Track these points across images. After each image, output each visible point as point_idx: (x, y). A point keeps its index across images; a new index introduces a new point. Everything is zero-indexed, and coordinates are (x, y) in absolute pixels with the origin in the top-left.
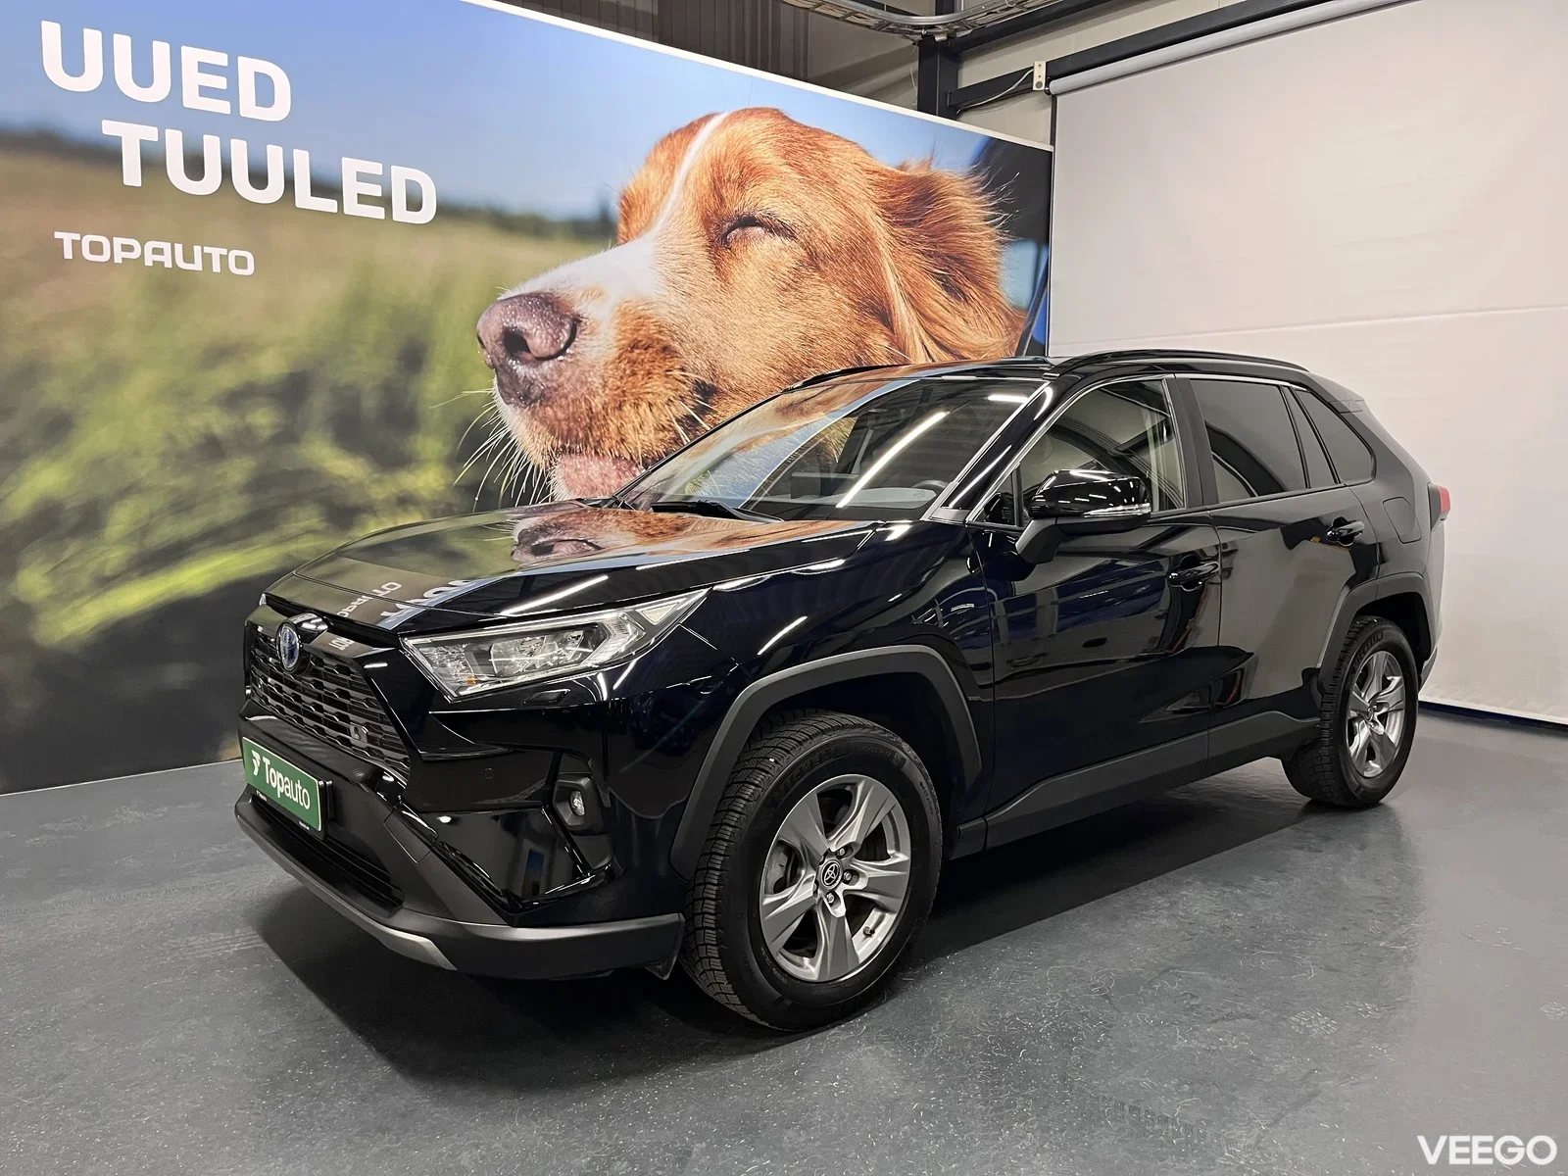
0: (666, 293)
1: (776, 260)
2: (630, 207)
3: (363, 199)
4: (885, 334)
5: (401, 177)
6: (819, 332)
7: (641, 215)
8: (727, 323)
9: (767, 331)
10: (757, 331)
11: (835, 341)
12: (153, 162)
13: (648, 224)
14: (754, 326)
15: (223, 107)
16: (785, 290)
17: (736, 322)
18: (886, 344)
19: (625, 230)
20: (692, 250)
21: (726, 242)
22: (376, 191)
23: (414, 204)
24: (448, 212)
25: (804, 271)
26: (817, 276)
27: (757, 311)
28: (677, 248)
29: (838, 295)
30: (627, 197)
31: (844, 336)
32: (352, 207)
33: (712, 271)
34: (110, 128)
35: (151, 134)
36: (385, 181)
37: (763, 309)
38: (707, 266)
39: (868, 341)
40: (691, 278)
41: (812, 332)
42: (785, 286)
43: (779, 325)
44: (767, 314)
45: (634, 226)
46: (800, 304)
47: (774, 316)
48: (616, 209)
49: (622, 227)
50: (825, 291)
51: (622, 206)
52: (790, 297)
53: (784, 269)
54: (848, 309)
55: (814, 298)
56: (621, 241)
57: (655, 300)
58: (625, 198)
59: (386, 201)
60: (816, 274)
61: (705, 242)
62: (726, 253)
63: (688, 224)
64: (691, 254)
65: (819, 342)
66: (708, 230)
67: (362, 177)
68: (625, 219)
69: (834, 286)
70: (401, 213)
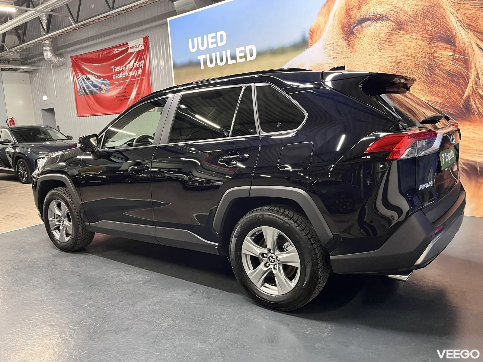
0: (327, 60)
1: (377, 32)
2: (313, 33)
3: (241, 57)
4: (449, 49)
5: (248, 48)
6: (402, 58)
7: (317, 35)
8: (353, 64)
9: (373, 63)
10: (368, 64)
11: (414, 59)
12: (205, 63)
13: (320, 36)
14: (367, 63)
15: (215, 46)
16: (383, 44)
17: (357, 63)
18: (450, 54)
19: (311, 42)
20: (338, 41)
21: (353, 33)
22: (243, 54)
23: (251, 55)
24: (259, 54)
25: (394, 32)
26: (402, 32)
27: (368, 56)
28: (331, 42)
29: (415, 37)
30: (312, 30)
31: (419, 56)
32: (239, 60)
33: (346, 46)
34: (199, 58)
35: (204, 56)
36: (245, 51)
37: (371, 55)
38: (343, 44)
39: (436, 55)
40: (337, 51)
41: (399, 58)
42: (383, 42)
43: (379, 59)
44: (373, 56)
45: (314, 40)
46: (391, 47)
47: (377, 56)
48: (308, 36)
49: (310, 41)
50: (407, 37)
51: (310, 34)
52: (386, 46)
53: (382, 35)
54: (421, 43)
55: (400, 43)
56: (309, 46)
57: (322, 63)
58: (311, 31)
59: (245, 57)
60: (400, 31)
61: (342, 36)
62: (352, 37)
63: (335, 32)
64: (337, 43)
65: (403, 62)
66: (344, 31)
67: (240, 52)
68: (311, 38)
69: (413, 34)
70: (249, 58)
